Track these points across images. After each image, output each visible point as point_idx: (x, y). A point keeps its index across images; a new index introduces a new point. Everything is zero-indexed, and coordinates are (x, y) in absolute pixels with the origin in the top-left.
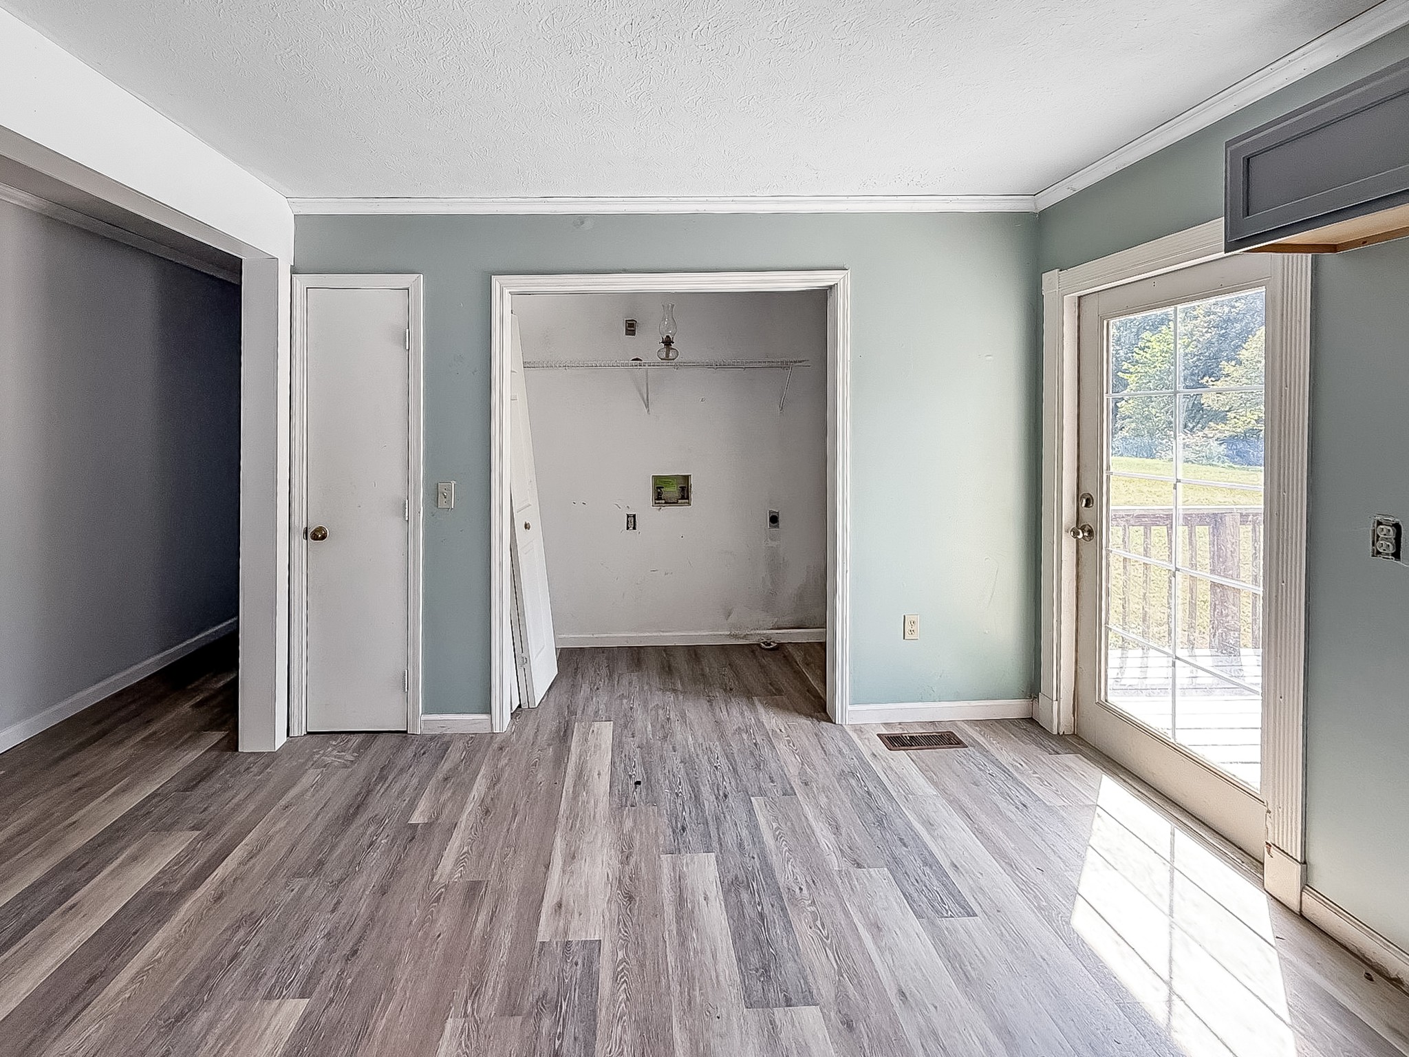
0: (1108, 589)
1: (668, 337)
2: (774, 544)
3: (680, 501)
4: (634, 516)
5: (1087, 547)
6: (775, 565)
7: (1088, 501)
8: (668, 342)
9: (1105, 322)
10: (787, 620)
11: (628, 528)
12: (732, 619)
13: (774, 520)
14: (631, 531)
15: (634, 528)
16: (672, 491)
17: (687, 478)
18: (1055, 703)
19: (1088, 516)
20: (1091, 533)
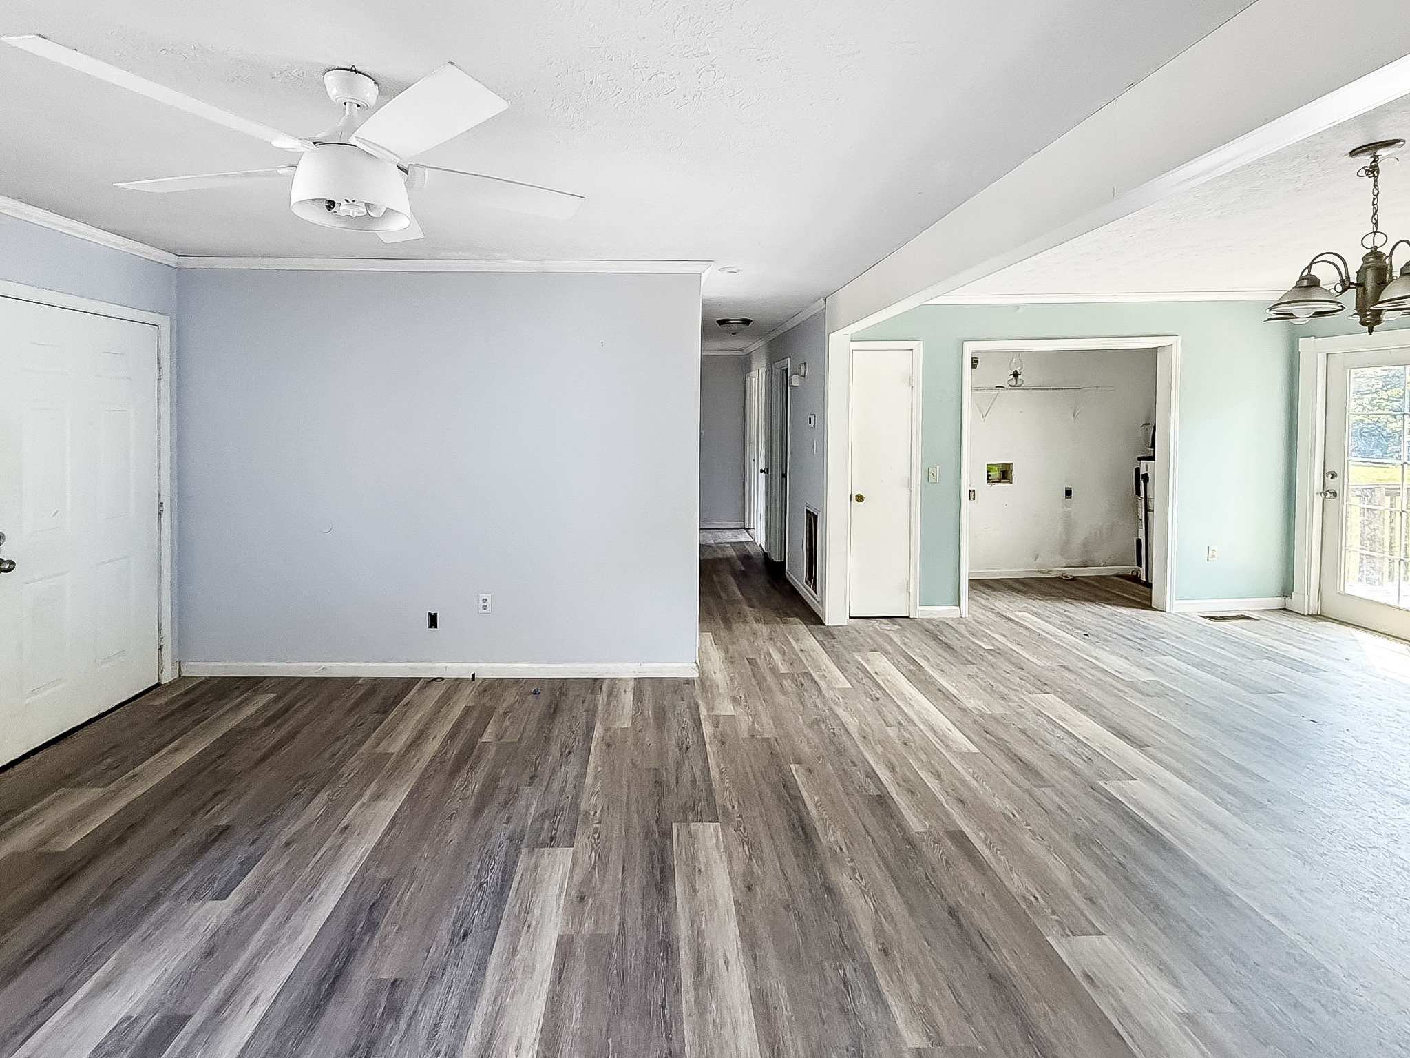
0: (1347, 526)
1: (1016, 371)
2: (1068, 509)
3: (1002, 481)
4: (974, 491)
5: (1331, 503)
6: (1068, 523)
7: (1333, 475)
8: (1016, 375)
9: (1348, 370)
10: (1077, 561)
11: (970, 499)
12: (1039, 560)
13: (1068, 493)
14: (972, 501)
15: (974, 499)
16: (995, 474)
17: (1009, 465)
18: (1306, 596)
19: (1332, 484)
20: (1335, 494)
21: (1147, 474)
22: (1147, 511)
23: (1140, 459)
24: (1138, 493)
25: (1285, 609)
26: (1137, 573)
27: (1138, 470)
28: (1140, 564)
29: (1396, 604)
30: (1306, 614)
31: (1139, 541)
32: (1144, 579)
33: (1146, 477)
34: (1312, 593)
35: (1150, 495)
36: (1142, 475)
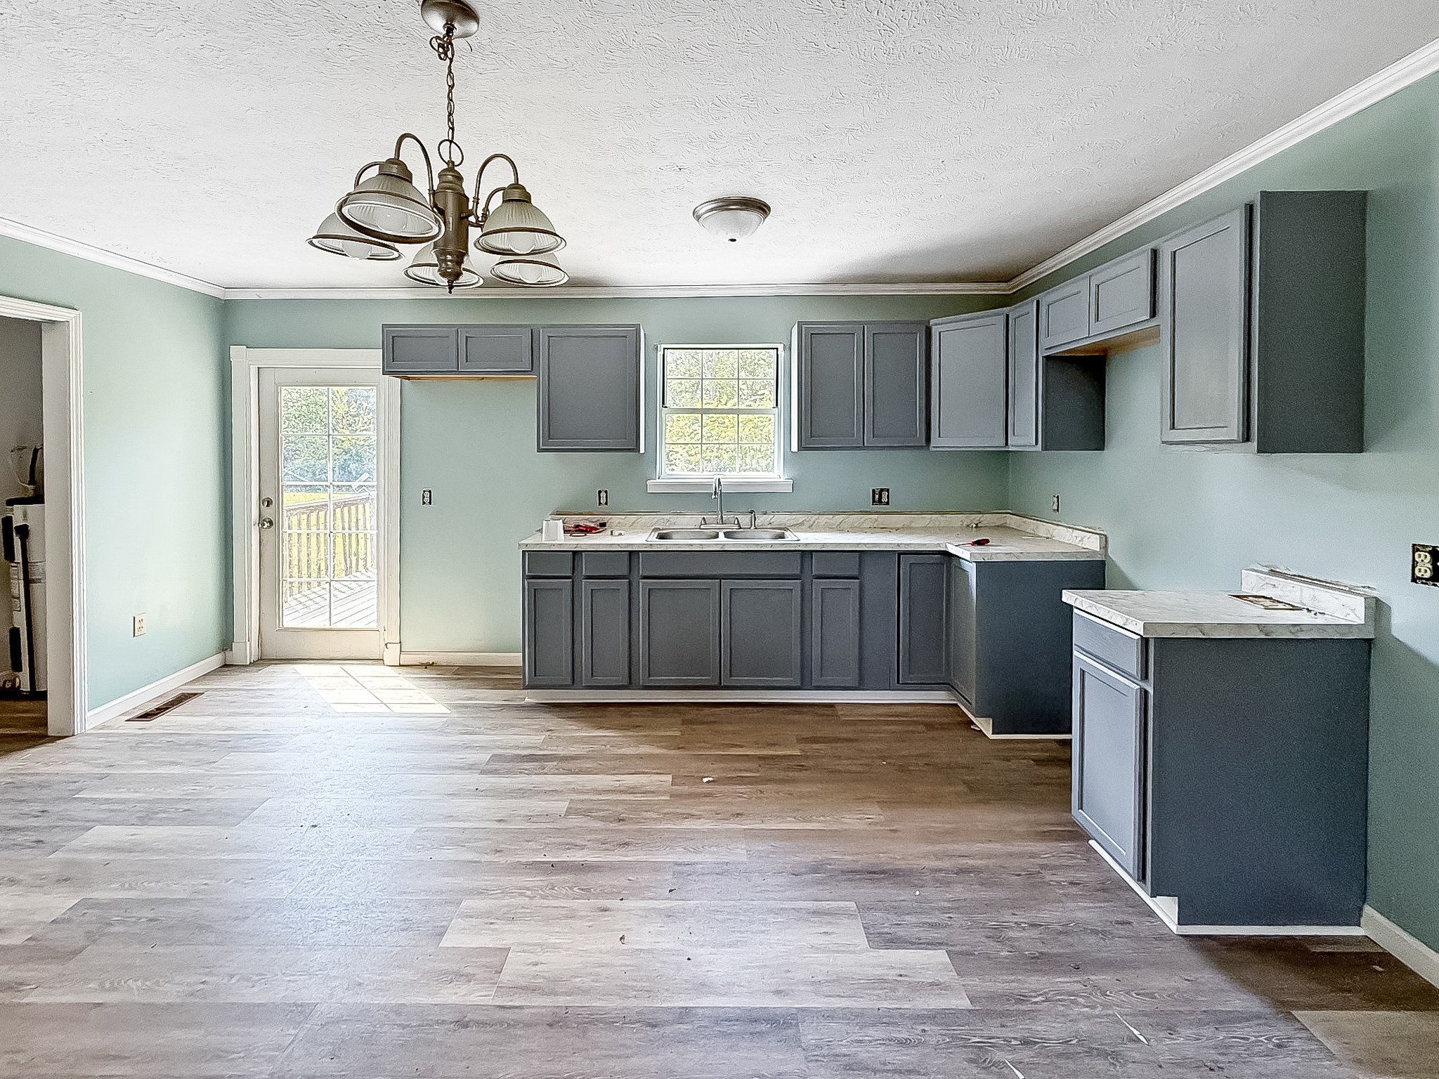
0: (283, 555)
5: (269, 534)
7: (268, 502)
9: (279, 388)
18: (248, 643)
19: (268, 513)
20: (271, 523)
21: (26, 527)
22: (28, 582)
23: (11, 503)
24: (10, 556)
25: (225, 666)
26: (14, 684)
27: (8, 521)
28: (17, 666)
29: (328, 627)
30: (248, 663)
31: (15, 633)
32: (26, 687)
33: (24, 531)
34: (253, 640)
35: (34, 557)
36: (16, 528)
